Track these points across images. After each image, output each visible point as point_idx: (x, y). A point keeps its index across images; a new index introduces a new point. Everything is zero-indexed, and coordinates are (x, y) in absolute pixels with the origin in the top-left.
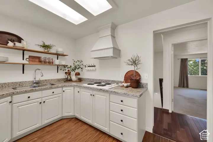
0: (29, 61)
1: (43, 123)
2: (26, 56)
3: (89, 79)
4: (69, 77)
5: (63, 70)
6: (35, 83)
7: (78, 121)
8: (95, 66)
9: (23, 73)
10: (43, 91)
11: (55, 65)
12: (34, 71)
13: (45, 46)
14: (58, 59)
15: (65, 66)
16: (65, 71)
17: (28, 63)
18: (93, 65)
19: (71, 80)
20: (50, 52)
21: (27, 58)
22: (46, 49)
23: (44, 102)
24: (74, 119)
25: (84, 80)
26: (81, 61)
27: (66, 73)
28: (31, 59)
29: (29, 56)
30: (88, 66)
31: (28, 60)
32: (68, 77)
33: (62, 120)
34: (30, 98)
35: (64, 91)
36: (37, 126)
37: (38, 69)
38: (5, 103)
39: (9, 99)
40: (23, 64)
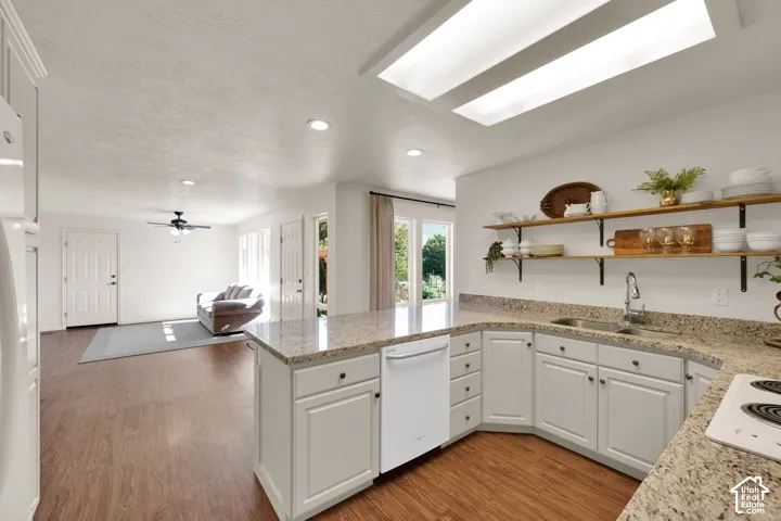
0: (614, 248)
2: (609, 234)
6: (626, 318)
9: (602, 282)
10: (602, 346)
11: (727, 254)
12: (624, 281)
14: (742, 226)
21: (609, 241)
22: (666, 196)
23: (603, 382)
28: (621, 242)
29: (617, 232)
31: (612, 244)
34: (567, 354)
35: (689, 378)
36: (584, 441)
37: (631, 274)
38: (520, 342)
39: (527, 335)
40: (602, 260)
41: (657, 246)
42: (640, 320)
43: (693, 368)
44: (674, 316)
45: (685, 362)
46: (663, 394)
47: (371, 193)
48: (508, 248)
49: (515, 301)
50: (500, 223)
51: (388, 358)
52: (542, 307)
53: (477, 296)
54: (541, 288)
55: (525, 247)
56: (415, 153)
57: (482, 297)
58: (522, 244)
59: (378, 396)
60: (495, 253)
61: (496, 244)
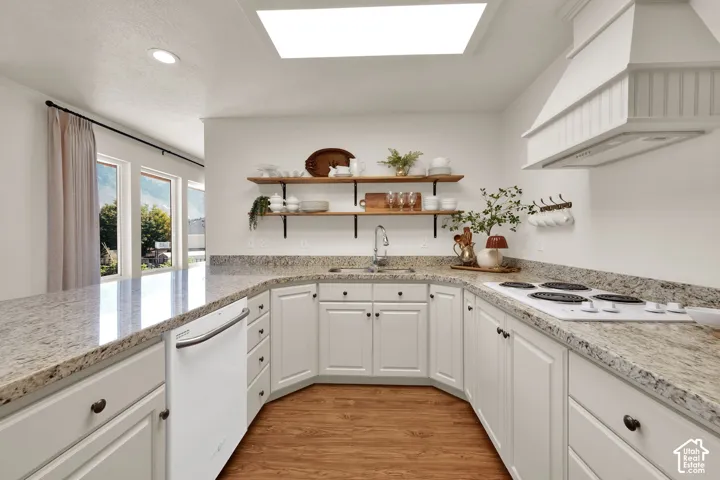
0: (365, 207)
1: (377, 374)
2: (361, 196)
3: (543, 265)
4: (467, 254)
5: (451, 230)
6: (375, 262)
7: (471, 420)
8: (569, 205)
9: (356, 235)
10: (376, 285)
11: (428, 213)
12: (373, 233)
13: (397, 161)
14: (435, 194)
15: (456, 215)
16: (456, 232)
17: (362, 210)
18: (561, 202)
19: (472, 264)
20: (409, 176)
21: (361, 201)
22: (399, 169)
23: (377, 315)
24: (464, 406)
25: (527, 268)
26: (514, 192)
27: (457, 238)
28: (370, 202)
29: (366, 194)
30: (543, 210)
31: (363, 204)
32: (463, 253)
33: (429, 391)
34: (348, 297)
35: (432, 297)
36: (362, 371)
37: (381, 227)
38: (306, 295)
39: (312, 287)
40: (356, 216)
41: (396, 205)
42: (382, 263)
43: (434, 289)
44: (402, 258)
45: (429, 285)
46: (415, 313)
47: (49, 103)
48: (276, 202)
49: (280, 258)
50: (266, 176)
51: (179, 346)
52: (307, 261)
53: (235, 257)
54: (307, 244)
55: (293, 202)
56: (164, 57)
57: (240, 257)
58: (288, 200)
59: (165, 415)
60: (260, 208)
61: (262, 198)
